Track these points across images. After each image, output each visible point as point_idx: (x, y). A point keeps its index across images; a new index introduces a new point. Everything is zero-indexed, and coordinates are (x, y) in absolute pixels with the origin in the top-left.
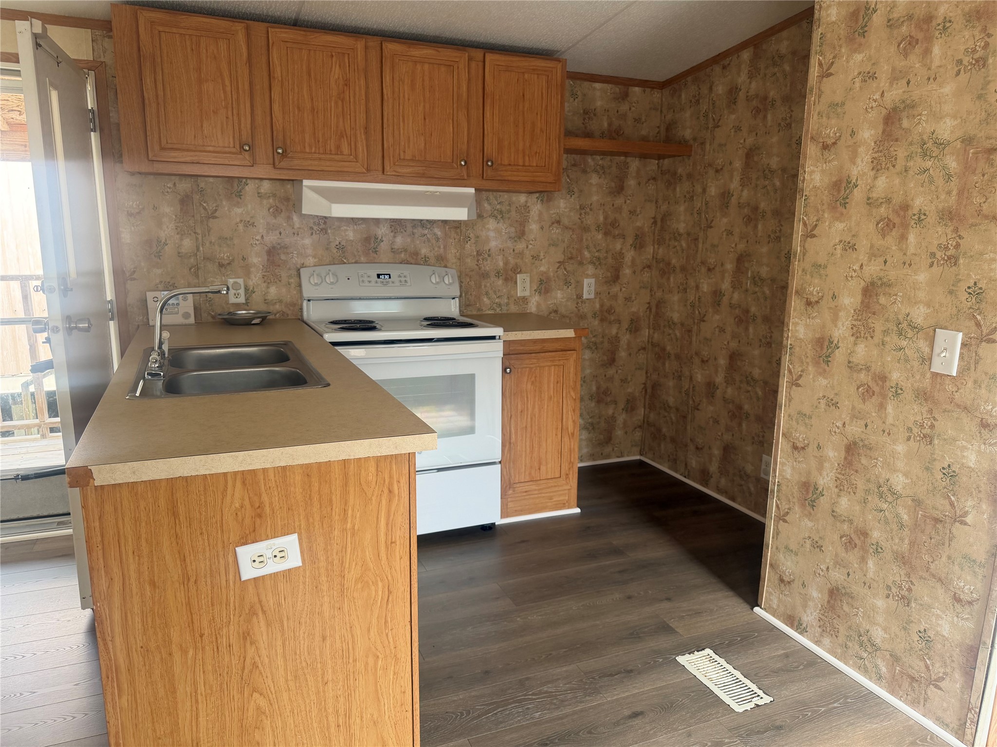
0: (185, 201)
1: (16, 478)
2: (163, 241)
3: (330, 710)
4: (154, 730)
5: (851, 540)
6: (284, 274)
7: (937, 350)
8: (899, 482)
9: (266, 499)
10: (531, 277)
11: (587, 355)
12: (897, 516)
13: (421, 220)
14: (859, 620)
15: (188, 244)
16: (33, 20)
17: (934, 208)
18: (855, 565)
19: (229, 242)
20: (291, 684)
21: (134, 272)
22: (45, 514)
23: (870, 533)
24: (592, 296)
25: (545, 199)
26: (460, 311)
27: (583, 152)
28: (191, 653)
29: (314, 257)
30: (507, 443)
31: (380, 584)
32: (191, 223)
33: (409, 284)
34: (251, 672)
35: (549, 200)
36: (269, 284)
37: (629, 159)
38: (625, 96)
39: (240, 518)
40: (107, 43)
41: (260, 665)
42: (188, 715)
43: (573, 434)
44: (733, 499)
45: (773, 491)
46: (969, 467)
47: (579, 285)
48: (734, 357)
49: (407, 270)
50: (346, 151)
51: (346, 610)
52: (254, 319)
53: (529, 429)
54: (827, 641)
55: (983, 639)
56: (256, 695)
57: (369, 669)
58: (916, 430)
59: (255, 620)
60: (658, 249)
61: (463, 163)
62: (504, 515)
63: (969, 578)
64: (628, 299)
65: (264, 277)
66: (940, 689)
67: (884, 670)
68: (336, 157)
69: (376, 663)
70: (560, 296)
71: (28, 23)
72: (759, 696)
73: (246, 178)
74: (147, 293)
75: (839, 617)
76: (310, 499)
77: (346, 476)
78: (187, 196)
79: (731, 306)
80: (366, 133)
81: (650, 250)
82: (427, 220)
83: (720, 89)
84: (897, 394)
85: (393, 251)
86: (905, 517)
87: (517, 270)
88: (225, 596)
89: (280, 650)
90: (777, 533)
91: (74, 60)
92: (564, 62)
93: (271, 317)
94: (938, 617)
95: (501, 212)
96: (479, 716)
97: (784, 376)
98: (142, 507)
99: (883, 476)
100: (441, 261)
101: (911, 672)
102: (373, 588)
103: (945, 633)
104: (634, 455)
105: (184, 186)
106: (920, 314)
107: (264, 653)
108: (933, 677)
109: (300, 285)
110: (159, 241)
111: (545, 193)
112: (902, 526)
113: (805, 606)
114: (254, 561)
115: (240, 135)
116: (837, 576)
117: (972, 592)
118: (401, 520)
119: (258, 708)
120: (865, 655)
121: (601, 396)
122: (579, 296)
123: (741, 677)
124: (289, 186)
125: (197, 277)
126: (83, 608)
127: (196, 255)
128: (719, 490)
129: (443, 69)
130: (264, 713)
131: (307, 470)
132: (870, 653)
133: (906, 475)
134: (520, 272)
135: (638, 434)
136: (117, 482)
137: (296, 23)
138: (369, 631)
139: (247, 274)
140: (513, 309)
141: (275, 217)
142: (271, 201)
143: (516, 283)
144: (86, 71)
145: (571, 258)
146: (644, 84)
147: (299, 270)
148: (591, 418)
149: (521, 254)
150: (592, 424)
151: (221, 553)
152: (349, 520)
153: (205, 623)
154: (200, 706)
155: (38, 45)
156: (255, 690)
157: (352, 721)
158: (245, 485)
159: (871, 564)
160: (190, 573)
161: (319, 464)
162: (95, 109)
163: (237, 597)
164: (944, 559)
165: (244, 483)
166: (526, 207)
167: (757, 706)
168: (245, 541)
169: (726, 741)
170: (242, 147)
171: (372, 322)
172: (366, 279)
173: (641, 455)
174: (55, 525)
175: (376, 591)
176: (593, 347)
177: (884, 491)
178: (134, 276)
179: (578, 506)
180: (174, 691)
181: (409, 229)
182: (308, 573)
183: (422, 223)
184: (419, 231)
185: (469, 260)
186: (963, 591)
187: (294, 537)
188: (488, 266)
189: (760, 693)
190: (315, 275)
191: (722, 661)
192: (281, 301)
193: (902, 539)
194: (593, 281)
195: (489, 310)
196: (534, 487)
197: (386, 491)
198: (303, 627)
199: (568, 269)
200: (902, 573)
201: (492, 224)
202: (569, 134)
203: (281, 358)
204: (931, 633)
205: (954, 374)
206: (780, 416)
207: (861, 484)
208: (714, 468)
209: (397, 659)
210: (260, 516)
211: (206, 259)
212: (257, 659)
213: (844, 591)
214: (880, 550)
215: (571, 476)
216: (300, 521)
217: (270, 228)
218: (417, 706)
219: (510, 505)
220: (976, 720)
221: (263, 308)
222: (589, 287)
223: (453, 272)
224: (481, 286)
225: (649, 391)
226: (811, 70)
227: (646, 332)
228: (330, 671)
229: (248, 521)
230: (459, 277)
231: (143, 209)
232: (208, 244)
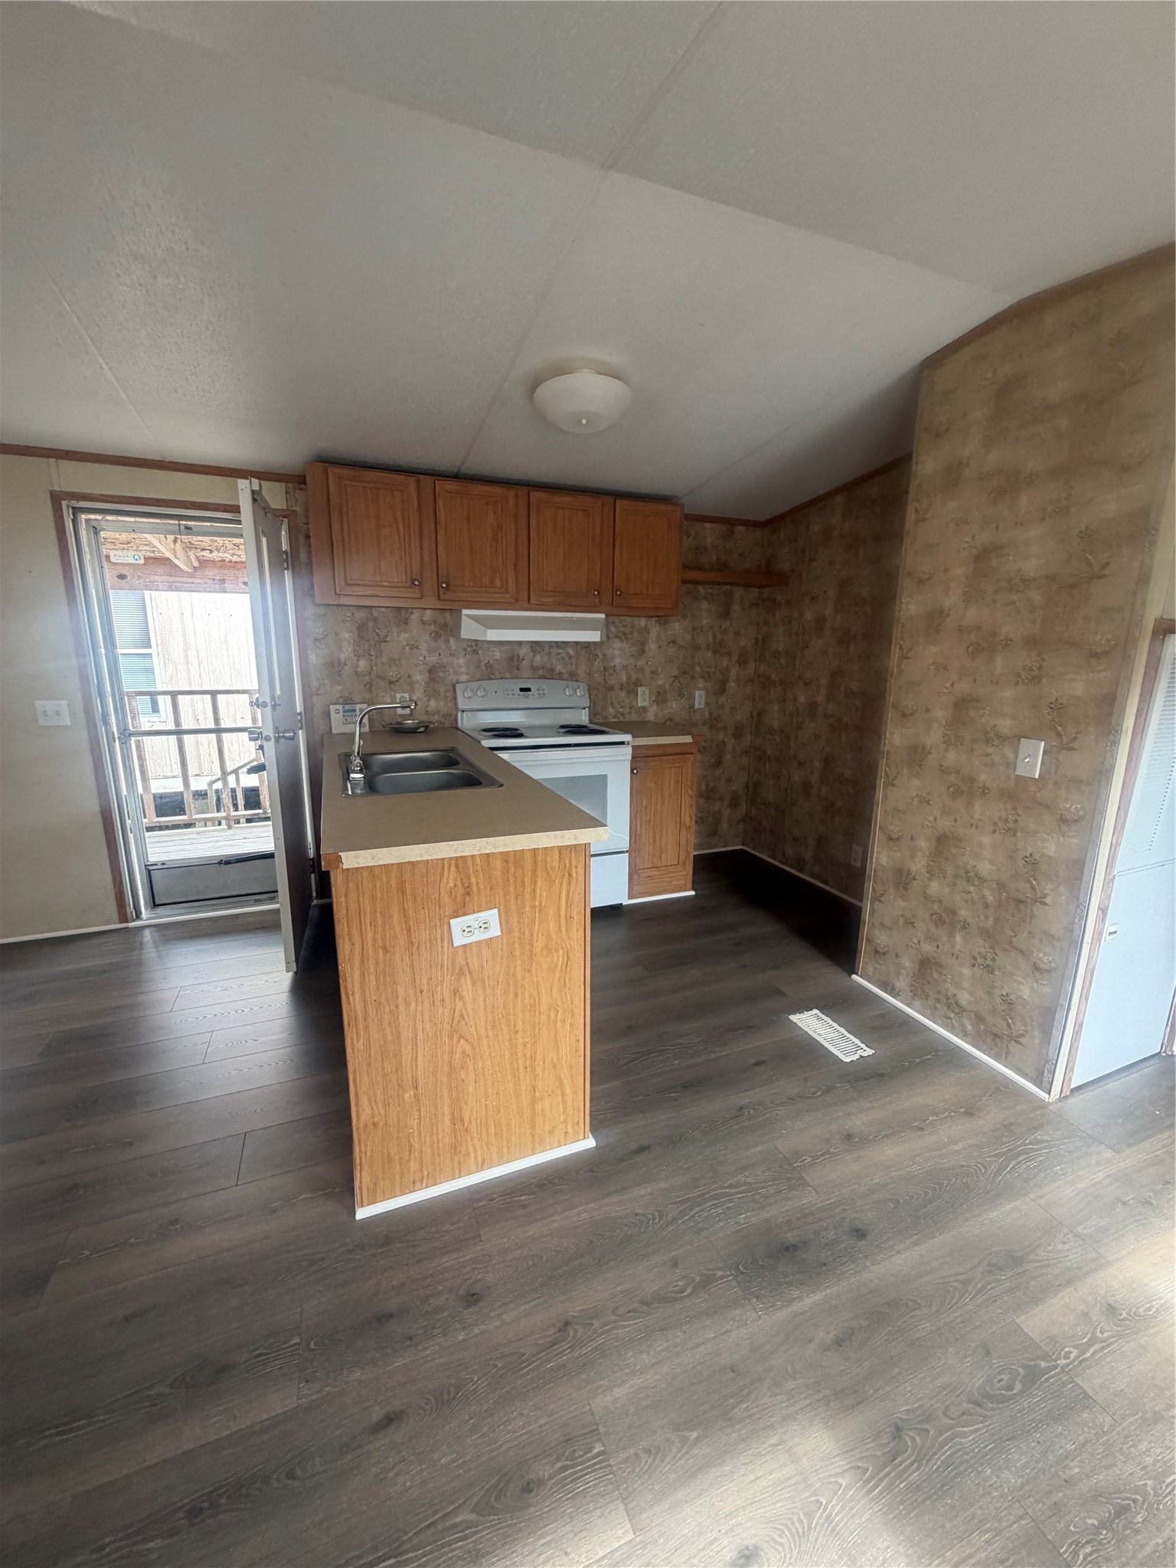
0: (361, 628)
1: (220, 863)
2: (343, 661)
3: (519, 1055)
4: (383, 1069)
5: (940, 919)
6: (442, 690)
7: (1021, 756)
8: (985, 868)
9: (474, 880)
10: (650, 689)
11: (699, 757)
12: (983, 897)
13: (557, 642)
14: (947, 985)
15: (363, 664)
16: (252, 479)
17: (1019, 635)
18: (944, 939)
19: (397, 662)
20: (490, 1033)
21: (319, 688)
22: (243, 893)
23: (958, 911)
24: (703, 706)
25: (662, 622)
26: (590, 719)
27: (695, 582)
28: (413, 1005)
29: (467, 674)
30: (633, 835)
31: (561, 952)
32: (366, 647)
33: (546, 696)
34: (459, 1022)
35: (666, 622)
36: (429, 697)
37: (734, 588)
38: (730, 534)
39: (454, 894)
40: (298, 494)
41: (466, 1017)
42: (410, 1056)
43: (690, 827)
44: (826, 883)
45: (870, 876)
46: (1049, 856)
47: (691, 696)
48: (827, 761)
49: (544, 684)
50: (498, 583)
51: (534, 972)
52: (419, 728)
53: (652, 823)
54: (917, 1003)
55: (1061, 1001)
56: (462, 1041)
57: (551, 1022)
58: (1000, 825)
59: (463, 979)
60: (760, 665)
61: (596, 593)
62: (630, 897)
63: (1047, 950)
64: (733, 709)
65: (425, 691)
66: (1021, 1044)
67: (969, 1028)
68: (490, 590)
69: (556, 1015)
70: (674, 706)
71: (248, 481)
72: (862, 1049)
73: (412, 608)
74: (331, 706)
75: (929, 982)
76: (508, 880)
77: (535, 862)
78: (363, 624)
79: (826, 716)
80: (515, 569)
81: (752, 665)
82: (563, 642)
83: (816, 528)
84: (984, 793)
85: (533, 668)
86: (991, 898)
87: (638, 683)
88: (440, 958)
89: (482, 1004)
90: (873, 911)
91: (274, 509)
92: (682, 506)
93: (431, 726)
94: (1020, 983)
95: (624, 633)
96: (628, 1063)
97: (881, 777)
98: (378, 886)
99: (971, 863)
100: (573, 676)
101: (994, 1030)
102: (555, 954)
103: (1026, 997)
104: (737, 845)
105: (361, 615)
106: (1005, 725)
107: (469, 1006)
108: (1015, 1034)
109: (455, 698)
110: (339, 662)
111: (662, 617)
112: (987, 906)
113: (898, 974)
114: (464, 931)
115: (411, 573)
116: (928, 948)
117: (1050, 962)
118: (577, 898)
119: (464, 1052)
120: (952, 1015)
121: (708, 794)
122: (692, 706)
123: (846, 1033)
124: (447, 615)
125: (371, 692)
126: (288, 971)
127: (370, 674)
128: (813, 876)
129: (580, 513)
130: (468, 1056)
131: (505, 856)
132: (957, 1014)
133: (991, 862)
134: (641, 685)
135: (741, 826)
136: (360, 866)
137: (456, 477)
138: (551, 990)
139: (412, 690)
140: (634, 717)
141: (436, 641)
142: (432, 627)
143: (637, 694)
144: (281, 518)
145: (685, 673)
146: (747, 523)
147: (454, 685)
148: (701, 812)
149: (641, 670)
150: (701, 818)
151: (438, 924)
152: (538, 898)
153: (425, 981)
154: (419, 1049)
155: (254, 500)
156: (461, 1037)
157: (537, 1063)
158: (458, 868)
159: (958, 938)
160: (414, 940)
161: (515, 852)
162: (289, 550)
163: (450, 960)
164: (1025, 934)
165: (457, 867)
166: (646, 630)
167: (861, 1057)
168: (456, 915)
169: (838, 1085)
170: (413, 583)
171: (516, 730)
172: (510, 693)
173: (743, 845)
174: (252, 902)
175: (558, 957)
176: (703, 750)
177: (971, 877)
178: (319, 692)
179: (693, 889)
180: (399, 1037)
181: (547, 649)
182: (505, 941)
183: (557, 644)
184: (555, 650)
185: (596, 675)
186: (1042, 962)
187: (496, 911)
188: (612, 681)
189: (863, 1046)
190: (469, 690)
191: (828, 1020)
192: (439, 712)
193: (987, 917)
194: (703, 692)
195: (614, 718)
196: (656, 873)
197: (567, 875)
198: (500, 986)
199: (682, 682)
200: (987, 946)
201: (617, 644)
202: (686, 567)
203: (451, 763)
204: (1013, 997)
205: (1037, 777)
206: (877, 813)
207: (950, 870)
208: (808, 856)
209: (573, 1014)
210: (469, 894)
211: (379, 677)
212: (464, 1011)
213: (933, 961)
214: (967, 926)
215: (687, 863)
216: (499, 898)
217: (431, 651)
218: (588, 1052)
219: (635, 888)
220: (1052, 1070)
221: (423, 718)
222: (699, 699)
223: (583, 686)
224: (607, 697)
225: (751, 789)
226: (908, 516)
227: (748, 738)
228: (520, 1022)
229: (459, 898)
230: (589, 690)
231: (327, 634)
232: (380, 665)
